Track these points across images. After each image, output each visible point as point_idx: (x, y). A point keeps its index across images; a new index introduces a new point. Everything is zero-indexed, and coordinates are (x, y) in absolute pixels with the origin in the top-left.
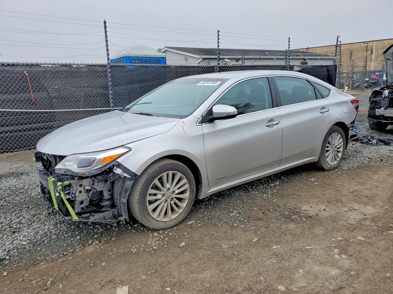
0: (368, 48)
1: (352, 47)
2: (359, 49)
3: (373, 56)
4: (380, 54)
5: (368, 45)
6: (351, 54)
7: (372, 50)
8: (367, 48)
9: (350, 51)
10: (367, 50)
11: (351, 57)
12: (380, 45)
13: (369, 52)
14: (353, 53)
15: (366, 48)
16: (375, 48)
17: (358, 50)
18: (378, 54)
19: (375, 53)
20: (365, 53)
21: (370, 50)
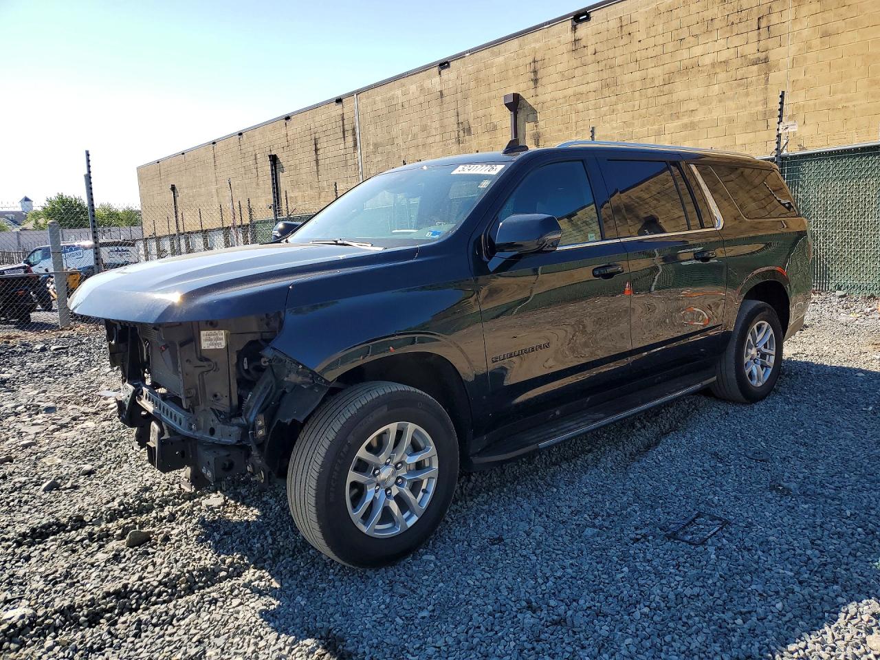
0: (345, 122)
1: (314, 122)
2: (330, 126)
3: (360, 154)
4: (371, 147)
5: (345, 110)
6: (316, 150)
7: (354, 129)
8: (343, 125)
9: (313, 136)
10: (344, 132)
11: (317, 161)
12: (369, 110)
13: (350, 139)
14: (319, 146)
15: (341, 122)
16: (360, 124)
17: (329, 133)
18: (368, 144)
19: (362, 142)
20: (342, 146)
21: (351, 131)
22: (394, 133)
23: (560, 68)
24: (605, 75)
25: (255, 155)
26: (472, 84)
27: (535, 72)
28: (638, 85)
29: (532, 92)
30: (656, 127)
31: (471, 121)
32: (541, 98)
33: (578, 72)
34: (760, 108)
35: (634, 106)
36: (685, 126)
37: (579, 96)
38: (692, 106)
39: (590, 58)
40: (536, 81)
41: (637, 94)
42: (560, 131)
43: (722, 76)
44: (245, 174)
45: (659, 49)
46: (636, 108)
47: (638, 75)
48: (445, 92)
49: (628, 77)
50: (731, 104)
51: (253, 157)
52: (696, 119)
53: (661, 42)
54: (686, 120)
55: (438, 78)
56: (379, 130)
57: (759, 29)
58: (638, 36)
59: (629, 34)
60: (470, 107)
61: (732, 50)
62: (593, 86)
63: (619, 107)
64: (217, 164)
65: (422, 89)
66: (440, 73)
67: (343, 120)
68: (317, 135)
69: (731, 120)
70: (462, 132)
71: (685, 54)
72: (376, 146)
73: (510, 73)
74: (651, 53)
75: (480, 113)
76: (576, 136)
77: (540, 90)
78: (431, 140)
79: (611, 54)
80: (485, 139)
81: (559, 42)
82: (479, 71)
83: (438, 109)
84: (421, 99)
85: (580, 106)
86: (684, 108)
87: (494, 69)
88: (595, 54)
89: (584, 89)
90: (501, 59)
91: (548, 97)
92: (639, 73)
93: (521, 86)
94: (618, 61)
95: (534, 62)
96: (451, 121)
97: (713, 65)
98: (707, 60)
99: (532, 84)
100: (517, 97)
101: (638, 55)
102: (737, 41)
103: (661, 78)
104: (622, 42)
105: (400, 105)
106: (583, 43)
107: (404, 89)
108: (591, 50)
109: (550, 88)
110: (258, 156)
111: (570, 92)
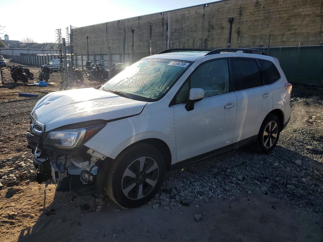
0: (164, 21)
1: (151, 20)
2: (157, 22)
3: (169, 32)
4: (174, 30)
5: (164, 17)
6: (151, 29)
9: (150, 24)
10: (163, 24)
11: (151, 33)
12: (174, 17)
13: (165, 27)
16: (170, 22)
17: (157, 24)
18: (172, 29)
19: (170, 28)
20: (162, 29)
21: (166, 24)
22: (183, 27)
23: (250, 11)
24: (266, 15)
25: (125, 29)
26: (216, 13)
27: (241, 11)
28: (278, 19)
29: (239, 18)
30: (282, 33)
31: (214, 25)
32: (241, 20)
33: (256, 13)
34: (319, 30)
35: (275, 26)
36: (293, 34)
37: (256, 21)
38: (296, 27)
39: (261, 9)
40: (240, 14)
41: (277, 22)
42: (248, 31)
43: (307, 19)
44: (120, 35)
45: (287, 8)
46: (276, 26)
47: (278, 16)
48: (206, 15)
49: (274, 16)
50: (310, 28)
51: (124, 30)
52: (297, 32)
53: (288, 6)
54: (293, 32)
55: (203, 9)
56: (177, 25)
57: (322, 6)
58: (280, 3)
59: (277, 2)
60: (214, 20)
61: (312, 12)
62: (261, 18)
63: (270, 25)
64: (108, 30)
65: (196, 13)
66: (204, 8)
67: (163, 20)
68: (152, 24)
69: (308, 33)
70: (210, 29)
71: (296, 11)
72: (176, 30)
73: (231, 11)
74: (284, 9)
75: (218, 23)
76: (253, 33)
77: (242, 17)
78: (198, 30)
79: (269, 8)
80: (219, 31)
81: (251, 2)
82: (219, 9)
83: (202, 20)
84: (196, 16)
85: (256, 24)
86: (293, 28)
87: (225, 9)
88: (264, 7)
89: (258, 18)
90: (228, 6)
91: (244, 20)
92: (279, 15)
93: (234, 15)
94: (272, 11)
95: (241, 8)
96: (206, 24)
97: (305, 15)
98: (303, 13)
99: (239, 15)
100: (233, 18)
101: (279, 9)
102: (314, 9)
103: (286, 18)
104: (274, 5)
105: (187, 17)
106: (260, 3)
107: (189, 12)
108: (262, 6)
109: (245, 17)
110: (126, 29)
111: (252, 19)
